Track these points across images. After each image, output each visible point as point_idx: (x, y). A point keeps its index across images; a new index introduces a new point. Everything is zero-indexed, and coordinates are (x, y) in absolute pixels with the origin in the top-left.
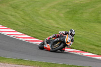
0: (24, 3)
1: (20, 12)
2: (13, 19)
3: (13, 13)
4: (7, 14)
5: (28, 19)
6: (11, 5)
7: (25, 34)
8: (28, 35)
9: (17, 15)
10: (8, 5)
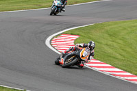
0: (125, 29)
1: (119, 41)
2: (109, 50)
3: (110, 43)
4: (101, 43)
5: (130, 50)
6: (107, 32)
7: (126, 71)
8: (129, 72)
9: (115, 44)
10: (103, 31)
